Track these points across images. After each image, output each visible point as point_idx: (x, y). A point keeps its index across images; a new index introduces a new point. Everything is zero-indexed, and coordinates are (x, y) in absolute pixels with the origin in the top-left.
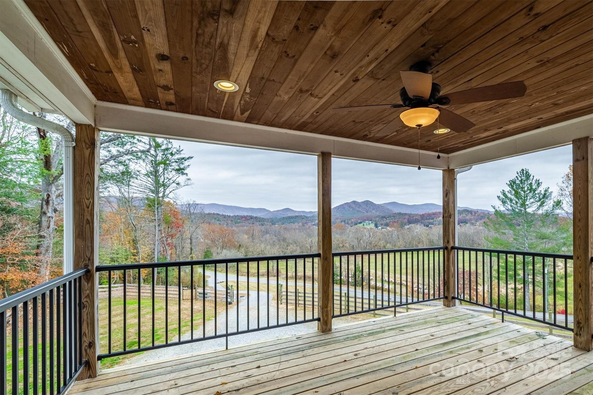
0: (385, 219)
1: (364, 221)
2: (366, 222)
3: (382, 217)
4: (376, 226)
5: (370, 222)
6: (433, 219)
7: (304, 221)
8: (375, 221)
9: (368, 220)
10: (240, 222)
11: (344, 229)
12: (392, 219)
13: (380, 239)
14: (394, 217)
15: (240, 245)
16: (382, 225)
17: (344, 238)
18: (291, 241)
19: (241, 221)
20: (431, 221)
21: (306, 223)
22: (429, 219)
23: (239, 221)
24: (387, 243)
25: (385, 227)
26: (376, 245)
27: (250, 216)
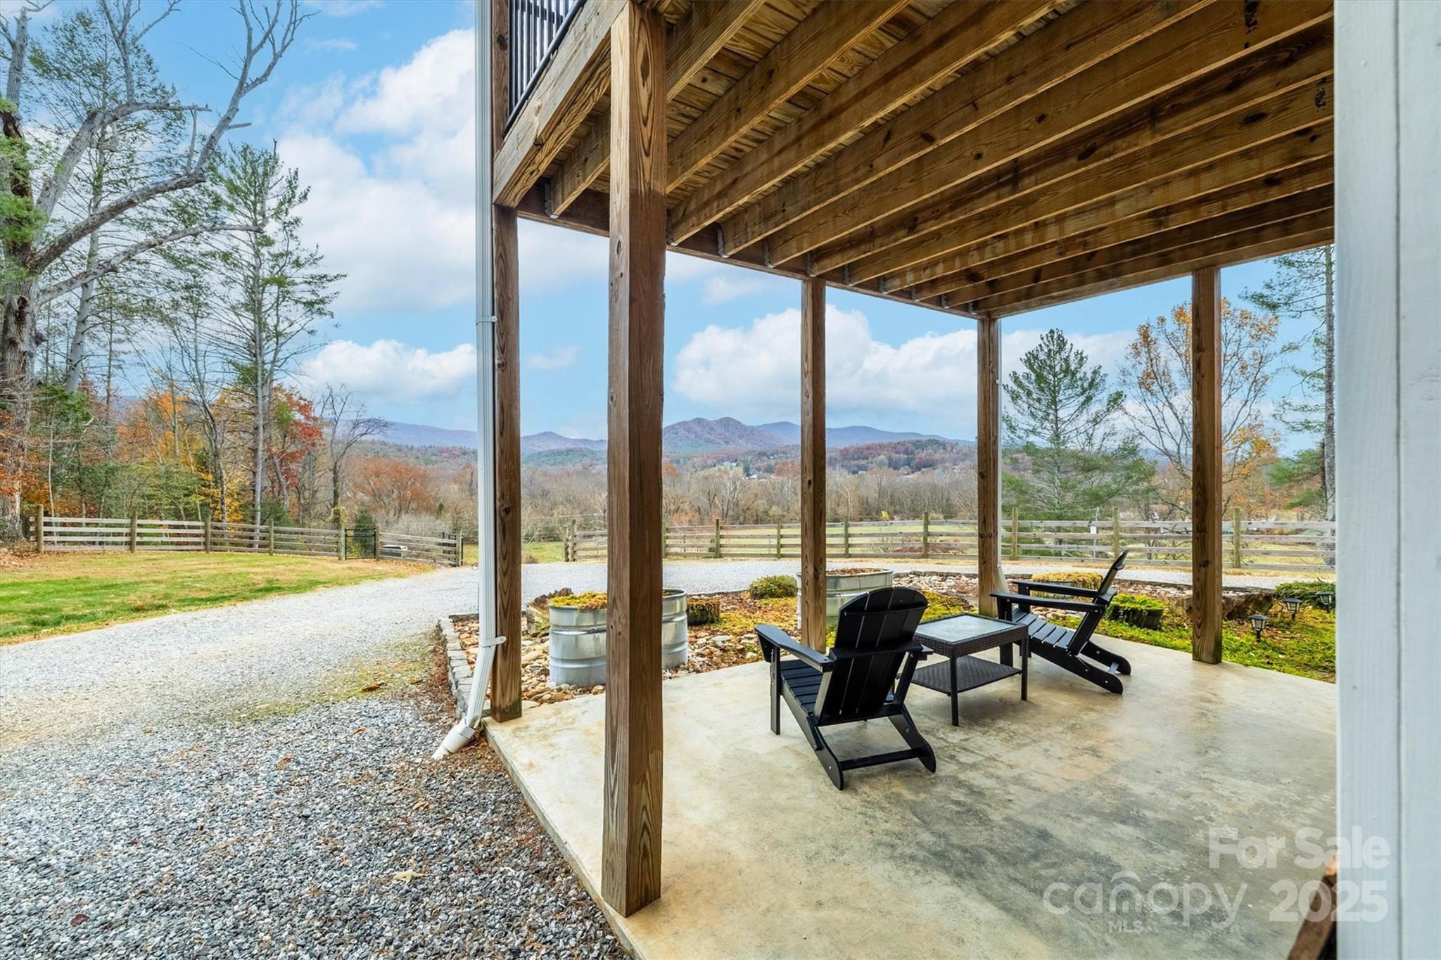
0: (765, 458)
1: (721, 461)
2: (725, 463)
3: (760, 454)
4: (747, 472)
5: (734, 464)
6: (867, 458)
7: (586, 461)
8: (744, 462)
9: (728, 460)
10: (436, 462)
11: (677, 475)
12: (781, 458)
13: (756, 496)
14: (784, 453)
15: (441, 506)
16: (759, 469)
17: (680, 492)
18: (559, 498)
19: (438, 459)
20: (864, 462)
21: (591, 465)
22: (858, 459)
23: (434, 458)
24: (771, 503)
25: (765, 474)
26: (748, 509)
27: (461, 449)
